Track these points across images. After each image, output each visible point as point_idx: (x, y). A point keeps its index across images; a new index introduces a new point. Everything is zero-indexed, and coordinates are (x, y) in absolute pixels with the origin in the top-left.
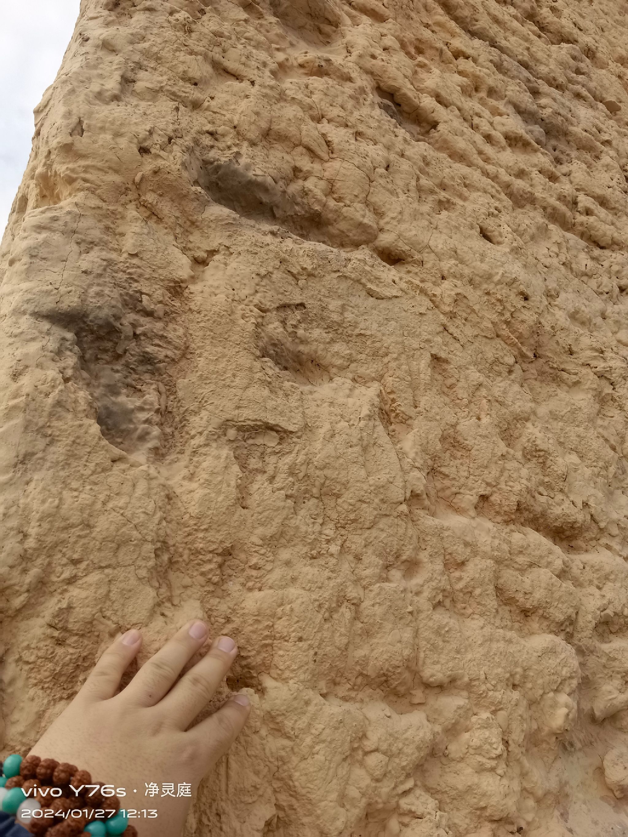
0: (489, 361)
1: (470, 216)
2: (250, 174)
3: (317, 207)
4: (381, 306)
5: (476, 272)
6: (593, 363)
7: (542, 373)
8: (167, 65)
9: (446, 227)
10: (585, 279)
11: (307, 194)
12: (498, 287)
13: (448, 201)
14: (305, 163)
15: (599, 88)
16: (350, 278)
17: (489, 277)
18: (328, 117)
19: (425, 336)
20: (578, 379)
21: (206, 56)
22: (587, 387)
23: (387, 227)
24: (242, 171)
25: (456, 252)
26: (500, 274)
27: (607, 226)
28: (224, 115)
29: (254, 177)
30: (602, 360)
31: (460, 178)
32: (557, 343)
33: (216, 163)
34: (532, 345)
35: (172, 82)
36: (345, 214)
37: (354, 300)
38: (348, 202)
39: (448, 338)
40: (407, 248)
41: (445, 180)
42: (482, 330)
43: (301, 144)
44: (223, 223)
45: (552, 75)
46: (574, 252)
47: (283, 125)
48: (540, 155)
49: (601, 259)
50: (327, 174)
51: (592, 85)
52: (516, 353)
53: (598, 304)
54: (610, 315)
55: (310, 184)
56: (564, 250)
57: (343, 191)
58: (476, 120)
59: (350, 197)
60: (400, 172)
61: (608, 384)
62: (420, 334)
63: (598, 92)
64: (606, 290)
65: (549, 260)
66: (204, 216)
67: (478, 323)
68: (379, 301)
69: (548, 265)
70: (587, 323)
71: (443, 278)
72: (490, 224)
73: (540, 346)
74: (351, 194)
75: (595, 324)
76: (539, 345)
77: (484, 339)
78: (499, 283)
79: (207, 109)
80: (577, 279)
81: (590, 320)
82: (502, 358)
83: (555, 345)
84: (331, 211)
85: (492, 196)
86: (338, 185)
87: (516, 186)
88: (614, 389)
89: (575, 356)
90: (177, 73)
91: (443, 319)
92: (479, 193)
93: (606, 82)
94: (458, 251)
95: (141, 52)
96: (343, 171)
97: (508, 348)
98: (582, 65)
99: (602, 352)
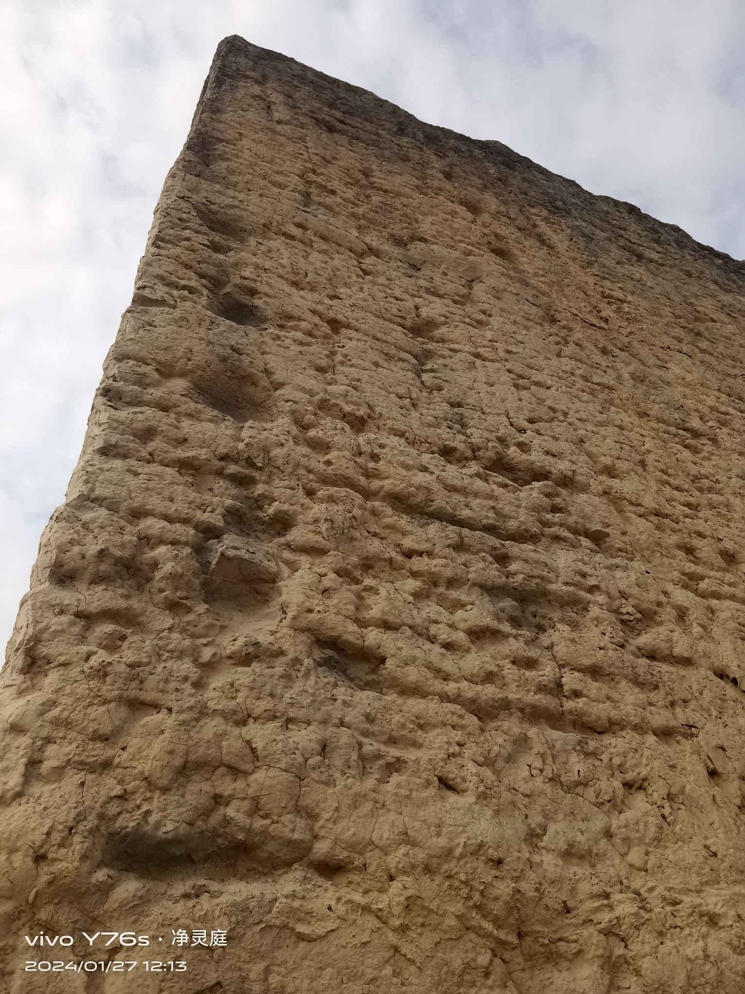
0: (457, 972)
1: (425, 769)
2: (160, 833)
3: (241, 836)
4: (313, 952)
5: (432, 853)
6: (597, 917)
7: (530, 957)
8: (77, 728)
9: (395, 801)
10: (579, 789)
11: (229, 823)
12: (461, 863)
13: (398, 760)
14: (226, 786)
15: (580, 520)
16: (275, 926)
17: (448, 853)
18: (254, 716)
19: (370, 973)
20: (578, 947)
21: (120, 699)
22: (590, 956)
23: (322, 833)
24: (151, 833)
25: (406, 833)
26: (462, 844)
27: (601, 706)
28: (135, 768)
29: (164, 836)
30: (607, 909)
31: (413, 722)
32: (547, 907)
33: (123, 833)
34: (513, 925)
35: (81, 749)
36: (273, 834)
37: (280, 955)
38: (275, 818)
39: (402, 963)
40: (346, 854)
41: (394, 733)
42: (445, 932)
43: (222, 764)
44: (127, 907)
45: (524, 527)
46: (562, 759)
47: (201, 751)
48: (512, 640)
49: (599, 752)
50: (251, 791)
51: (571, 520)
52: (492, 945)
53: (599, 822)
54: (616, 831)
55: (231, 811)
56: (549, 760)
57: (269, 807)
58: (433, 629)
59: (277, 811)
60: (339, 747)
61: (618, 941)
62: (363, 974)
63: (579, 526)
64: (607, 798)
65: (530, 784)
66: (106, 906)
67: (439, 924)
68: (312, 944)
69: (528, 793)
70: (587, 856)
71: (392, 878)
72: (451, 771)
73: (523, 922)
74: (277, 807)
75: (597, 854)
76: (521, 921)
77: (450, 943)
78: (462, 856)
79: (118, 766)
80: (569, 795)
81: (590, 851)
82: (474, 960)
83: (544, 912)
84: (257, 834)
85: (454, 727)
86: (263, 800)
87: (484, 697)
88: (626, 946)
89: (573, 913)
90: (87, 735)
91: (392, 937)
92: (437, 731)
93: (588, 510)
94: (409, 832)
95: (51, 722)
96: (268, 782)
97: (480, 941)
98: (558, 500)
99: (607, 896)
